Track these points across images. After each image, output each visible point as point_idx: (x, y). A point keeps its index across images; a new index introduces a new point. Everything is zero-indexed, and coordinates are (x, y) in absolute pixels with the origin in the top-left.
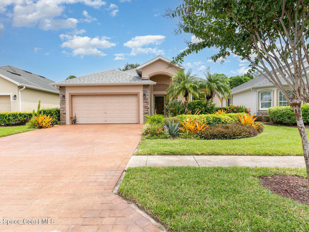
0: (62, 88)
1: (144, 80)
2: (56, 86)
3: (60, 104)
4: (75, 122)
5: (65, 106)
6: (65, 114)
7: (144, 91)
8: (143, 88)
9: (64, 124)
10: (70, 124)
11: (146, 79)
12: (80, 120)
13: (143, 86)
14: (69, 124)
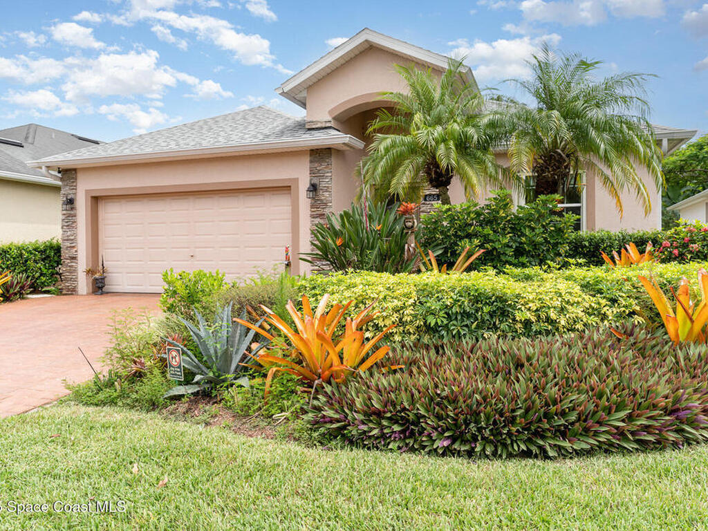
0: (68, 173)
1: (313, 129)
2: (44, 168)
3: (62, 228)
4: (101, 288)
5: (75, 235)
6: (74, 258)
7: (312, 172)
8: (311, 162)
9: (72, 291)
10: (88, 294)
11: (319, 125)
12: (119, 280)
13: (311, 155)
14: (85, 293)
